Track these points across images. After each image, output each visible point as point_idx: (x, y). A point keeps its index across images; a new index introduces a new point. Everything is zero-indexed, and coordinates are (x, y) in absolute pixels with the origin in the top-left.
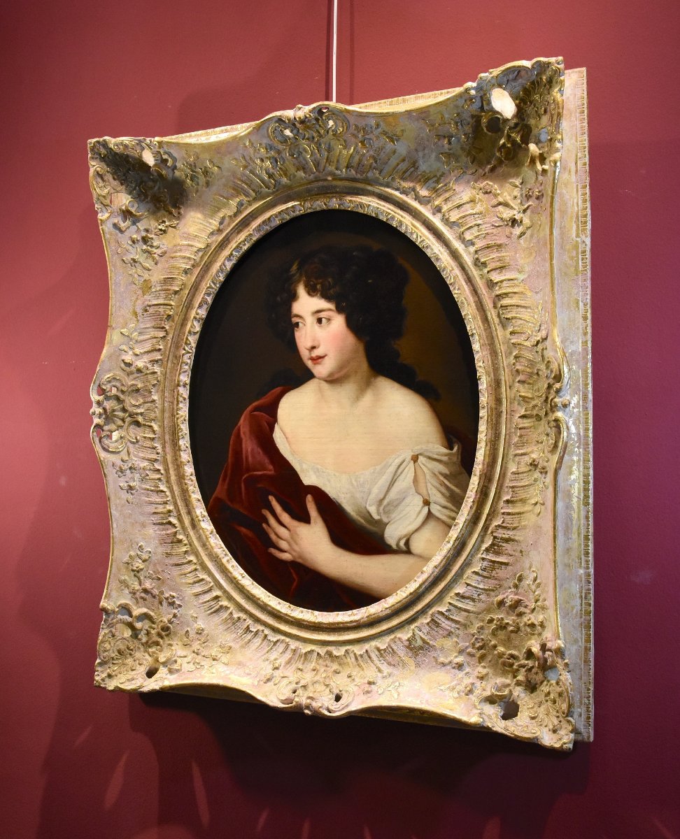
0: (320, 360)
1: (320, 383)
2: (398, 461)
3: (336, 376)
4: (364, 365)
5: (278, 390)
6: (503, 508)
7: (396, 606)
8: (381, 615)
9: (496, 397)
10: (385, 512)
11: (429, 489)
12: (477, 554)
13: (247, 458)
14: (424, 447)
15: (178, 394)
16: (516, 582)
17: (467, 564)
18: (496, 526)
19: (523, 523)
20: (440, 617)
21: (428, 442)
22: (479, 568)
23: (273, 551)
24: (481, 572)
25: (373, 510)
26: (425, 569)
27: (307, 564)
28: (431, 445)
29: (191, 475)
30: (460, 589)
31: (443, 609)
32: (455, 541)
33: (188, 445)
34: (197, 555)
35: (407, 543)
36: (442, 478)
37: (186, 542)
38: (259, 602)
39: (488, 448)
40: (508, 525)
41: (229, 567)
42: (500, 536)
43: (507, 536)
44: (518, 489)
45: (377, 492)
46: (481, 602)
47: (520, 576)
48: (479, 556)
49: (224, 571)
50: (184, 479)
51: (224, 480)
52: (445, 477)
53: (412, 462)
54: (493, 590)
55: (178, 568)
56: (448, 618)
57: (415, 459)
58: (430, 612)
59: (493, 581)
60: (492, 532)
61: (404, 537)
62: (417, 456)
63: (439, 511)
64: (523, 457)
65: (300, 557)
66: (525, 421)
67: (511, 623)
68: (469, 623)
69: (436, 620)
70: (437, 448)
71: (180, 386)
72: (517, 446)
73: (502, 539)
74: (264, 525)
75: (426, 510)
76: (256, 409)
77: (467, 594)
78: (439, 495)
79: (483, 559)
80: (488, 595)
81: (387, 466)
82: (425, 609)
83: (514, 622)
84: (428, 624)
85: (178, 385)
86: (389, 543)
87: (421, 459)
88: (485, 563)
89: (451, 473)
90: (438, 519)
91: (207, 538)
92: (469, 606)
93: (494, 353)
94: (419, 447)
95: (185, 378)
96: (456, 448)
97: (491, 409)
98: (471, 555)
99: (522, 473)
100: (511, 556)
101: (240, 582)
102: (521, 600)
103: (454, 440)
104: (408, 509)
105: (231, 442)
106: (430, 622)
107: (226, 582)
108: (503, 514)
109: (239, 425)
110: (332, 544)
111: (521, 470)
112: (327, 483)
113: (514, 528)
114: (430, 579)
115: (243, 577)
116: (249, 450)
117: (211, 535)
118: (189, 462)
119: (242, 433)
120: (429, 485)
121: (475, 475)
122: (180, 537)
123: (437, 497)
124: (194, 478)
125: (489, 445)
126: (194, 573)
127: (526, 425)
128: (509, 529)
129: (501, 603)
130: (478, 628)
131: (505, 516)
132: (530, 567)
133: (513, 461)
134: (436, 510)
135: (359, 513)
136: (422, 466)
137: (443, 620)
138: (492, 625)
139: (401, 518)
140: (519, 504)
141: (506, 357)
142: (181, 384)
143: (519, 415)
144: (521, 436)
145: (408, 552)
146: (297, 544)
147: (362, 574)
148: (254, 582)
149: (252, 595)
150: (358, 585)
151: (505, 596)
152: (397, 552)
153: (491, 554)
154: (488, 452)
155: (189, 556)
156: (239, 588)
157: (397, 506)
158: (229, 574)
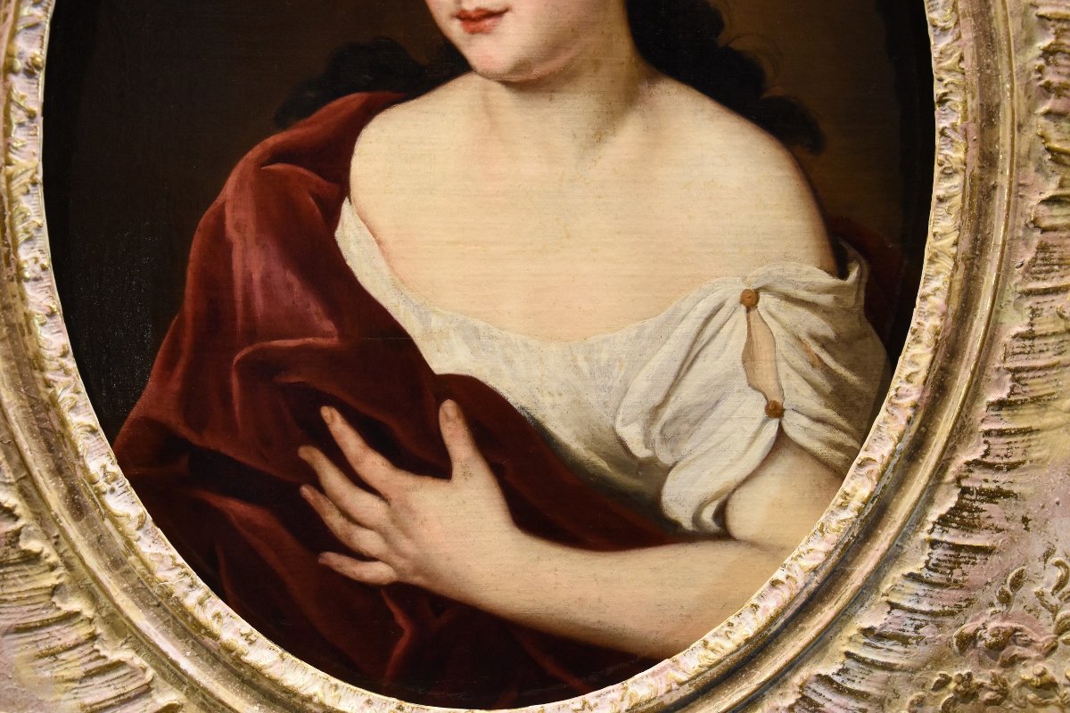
0: (488, 22)
1: (486, 89)
2: (704, 307)
3: (537, 71)
4: (623, 47)
5: (355, 100)
6: (984, 420)
7: (708, 674)
8: (668, 700)
9: (981, 149)
10: (665, 440)
11: (782, 376)
12: (916, 532)
13: (248, 298)
14: (776, 270)
15: (10, 100)
16: (1007, 588)
17: (892, 557)
18: (968, 464)
19: (1035, 455)
20: (821, 689)
21: (786, 257)
22: (923, 565)
23: (334, 559)
24: (925, 573)
25: (632, 435)
26: (779, 575)
27: (437, 588)
28: (792, 267)
29: (64, 355)
30: (873, 617)
31: (829, 668)
32: (865, 503)
33: (46, 260)
34: (93, 592)
35: (721, 514)
36: (815, 349)
37: (54, 558)
38: (309, 706)
39: (959, 276)
40: (998, 460)
41: (205, 616)
42: (977, 485)
43: (993, 486)
44: (1031, 374)
45: (644, 388)
46: (922, 643)
47: (1019, 576)
48: (923, 535)
49: (191, 631)
50: (42, 370)
51: (169, 365)
52: (823, 346)
53: (743, 308)
54: (952, 614)
55: (29, 637)
56: (840, 690)
57: (750, 301)
58: (797, 680)
59: (954, 592)
60: (958, 479)
61: (714, 499)
62: (757, 292)
63: (805, 429)
64: (1049, 298)
65: (418, 570)
66: (1057, 210)
67: (988, 682)
68: (890, 695)
69: (813, 697)
70: (808, 273)
71: (15, 73)
72: (1031, 271)
73: (980, 492)
74: (306, 491)
75: (772, 428)
76: (278, 155)
77: (890, 630)
78: (807, 390)
79: (934, 544)
80: (938, 626)
81: (675, 320)
82: (783, 674)
83: (995, 682)
84: (791, 708)
85: (9, 69)
86: (673, 516)
87: (766, 300)
88: (939, 553)
89: (838, 336)
90: (802, 450)
91: (129, 543)
92: (892, 654)
93: (987, 40)
94: (761, 271)
95: (34, 49)
96: (853, 275)
97: (972, 178)
98: (903, 535)
99: (1045, 336)
100: (999, 530)
101: (245, 658)
102: (1016, 630)
103: (852, 252)
104: (726, 428)
105: (194, 253)
106: (797, 702)
107: (195, 663)
108: (988, 433)
109: (219, 200)
110: (517, 530)
111: (1038, 329)
112: (503, 367)
113: (1012, 467)
114: (799, 602)
115: (251, 643)
116: (256, 277)
117: (140, 533)
118: (52, 315)
119: (229, 224)
120: (783, 366)
121: (917, 341)
122: (34, 545)
123: (802, 397)
124: (71, 364)
125: (962, 267)
126: (87, 649)
127: (1059, 222)
128: (999, 469)
129: (967, 642)
130: (912, 703)
131: (991, 440)
132: (1047, 555)
133: (1017, 307)
134: (797, 427)
135: (594, 443)
136: (767, 319)
137: (828, 695)
138: (944, 691)
139: (708, 451)
140: (1029, 410)
141: (1016, 51)
142: (19, 64)
143: (1044, 196)
144: (1043, 248)
145: (723, 534)
146: (409, 537)
147: (599, 600)
148: (287, 655)
149: (287, 690)
150: (585, 628)
151: (979, 624)
152: (695, 536)
153: (952, 531)
154: (957, 286)
155: (63, 601)
156: (239, 675)
157: (698, 421)
158: (209, 641)
